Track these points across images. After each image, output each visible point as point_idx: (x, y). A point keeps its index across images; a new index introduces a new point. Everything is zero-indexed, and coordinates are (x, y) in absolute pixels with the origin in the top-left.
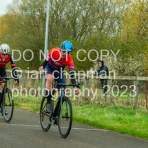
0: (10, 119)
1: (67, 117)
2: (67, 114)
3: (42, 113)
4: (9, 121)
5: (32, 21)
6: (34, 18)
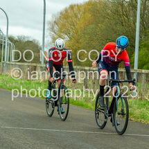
0: (66, 117)
1: (123, 114)
2: (122, 110)
3: (97, 111)
4: (64, 120)
5: (120, 8)
6: (122, 5)
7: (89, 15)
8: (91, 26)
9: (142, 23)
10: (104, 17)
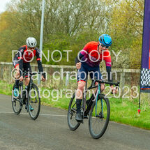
5: (29, 18)
7: (5, 23)
8: (6, 31)
9: (45, 29)
10: (17, 24)
